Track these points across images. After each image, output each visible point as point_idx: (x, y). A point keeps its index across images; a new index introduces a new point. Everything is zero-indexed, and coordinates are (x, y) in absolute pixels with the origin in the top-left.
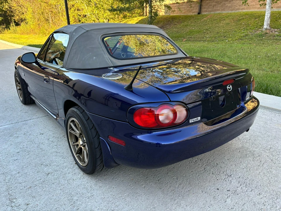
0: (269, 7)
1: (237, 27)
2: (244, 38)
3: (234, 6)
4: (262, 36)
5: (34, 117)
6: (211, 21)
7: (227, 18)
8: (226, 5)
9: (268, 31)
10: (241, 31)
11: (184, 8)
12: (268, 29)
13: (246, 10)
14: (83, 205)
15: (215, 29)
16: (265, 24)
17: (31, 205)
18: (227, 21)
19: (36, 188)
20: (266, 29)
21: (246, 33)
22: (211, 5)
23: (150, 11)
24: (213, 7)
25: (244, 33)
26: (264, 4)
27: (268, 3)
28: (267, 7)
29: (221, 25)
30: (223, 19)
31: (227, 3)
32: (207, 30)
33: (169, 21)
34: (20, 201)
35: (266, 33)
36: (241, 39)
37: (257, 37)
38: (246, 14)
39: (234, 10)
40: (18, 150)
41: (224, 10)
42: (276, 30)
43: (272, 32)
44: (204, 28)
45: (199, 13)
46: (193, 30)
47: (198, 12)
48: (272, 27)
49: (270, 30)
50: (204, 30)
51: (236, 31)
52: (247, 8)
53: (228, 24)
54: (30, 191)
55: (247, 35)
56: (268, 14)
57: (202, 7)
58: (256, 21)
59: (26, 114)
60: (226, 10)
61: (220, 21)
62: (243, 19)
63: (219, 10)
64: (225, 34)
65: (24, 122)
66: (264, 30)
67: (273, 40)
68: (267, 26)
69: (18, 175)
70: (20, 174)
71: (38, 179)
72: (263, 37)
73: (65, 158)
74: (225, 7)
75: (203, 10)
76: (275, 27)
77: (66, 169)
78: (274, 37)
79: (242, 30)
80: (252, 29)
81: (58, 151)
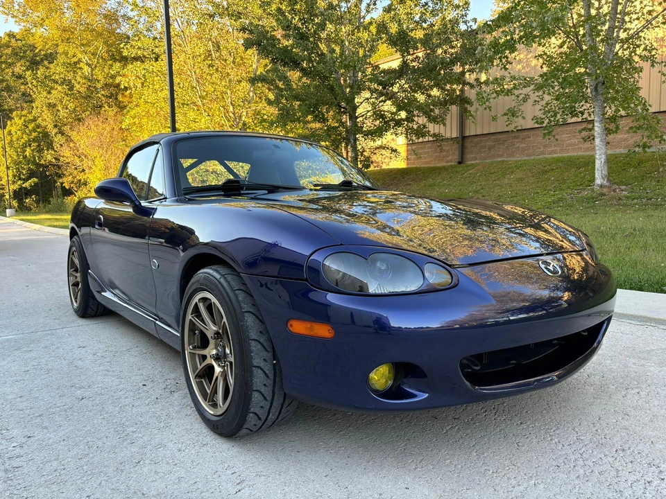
0: (601, 141)
1: (538, 185)
2: (556, 205)
3: (533, 147)
4: (594, 199)
5: (72, 325)
6: (485, 175)
7: (518, 168)
8: (516, 146)
9: (605, 190)
10: (548, 192)
11: (428, 153)
12: (605, 187)
13: (559, 155)
14: (145, 438)
15: (492, 190)
16: (598, 175)
17: (36, 438)
18: (519, 175)
19: (51, 416)
20: (601, 186)
21: (560, 196)
22: (484, 147)
23: (353, 157)
24: (490, 149)
25: (554, 195)
26: (592, 138)
27: (599, 134)
28: (597, 141)
29: (506, 181)
30: (510, 170)
31: (518, 142)
32: (476, 192)
33: (396, 178)
34: (15, 432)
35: (603, 195)
36: (548, 208)
37: (583, 201)
38: (558, 160)
39: (534, 154)
40: (27, 369)
41: (512, 155)
42: (623, 187)
43: (615, 191)
44: (470, 189)
45: (460, 163)
46: (446, 193)
47: (457, 160)
48: (615, 183)
49: (609, 187)
50: (470, 192)
51: (537, 193)
52: (561, 151)
53: (521, 180)
54: (39, 420)
55: (561, 200)
56: (600, 155)
57: (466, 151)
58: (580, 173)
59: (56, 321)
60: (518, 155)
61: (504, 175)
62: (553, 170)
63: (502, 156)
64: (515, 199)
65: (49, 332)
66: (596, 188)
67: (617, 207)
68: (602, 180)
69: (19, 399)
70: (24, 399)
71: (58, 405)
72: (596, 201)
73: (122, 378)
74: (513, 150)
75: (468, 156)
76: (622, 181)
77: (122, 392)
78: (621, 201)
79: (551, 190)
80: (572, 187)
81: (111, 369)
